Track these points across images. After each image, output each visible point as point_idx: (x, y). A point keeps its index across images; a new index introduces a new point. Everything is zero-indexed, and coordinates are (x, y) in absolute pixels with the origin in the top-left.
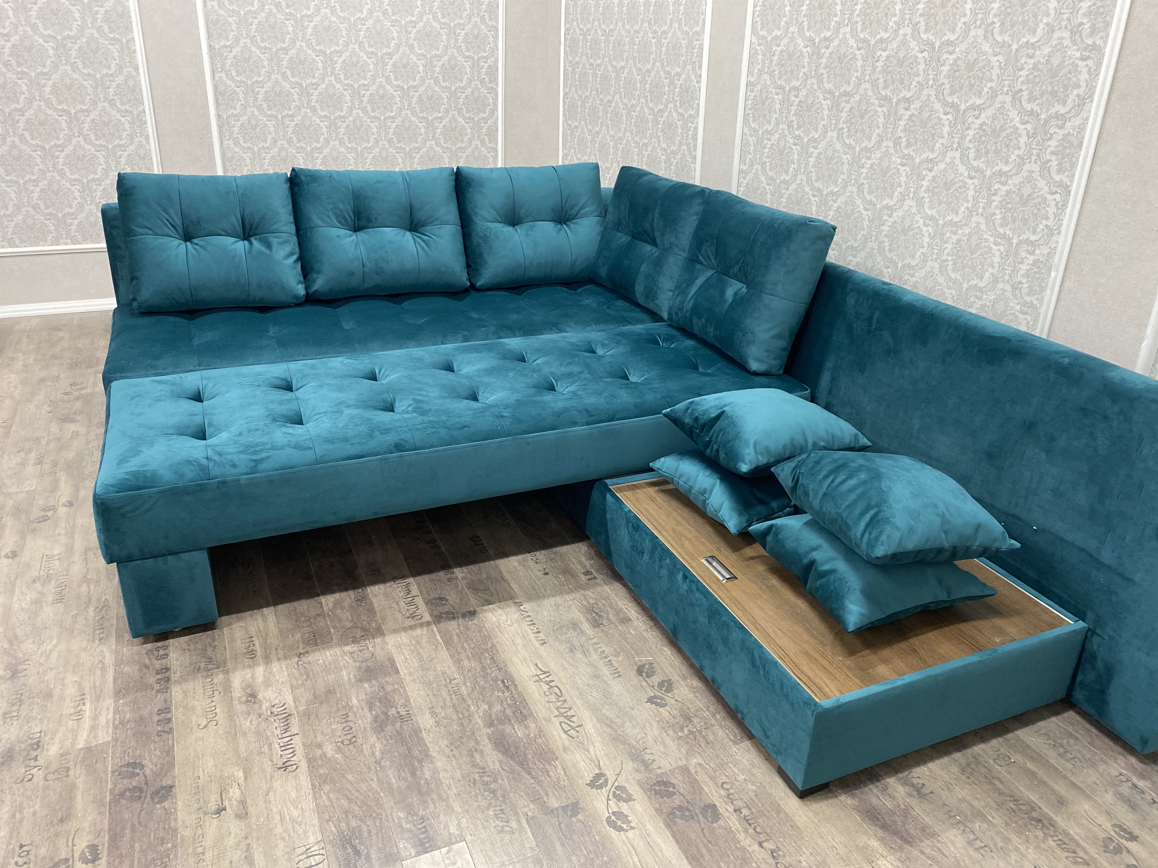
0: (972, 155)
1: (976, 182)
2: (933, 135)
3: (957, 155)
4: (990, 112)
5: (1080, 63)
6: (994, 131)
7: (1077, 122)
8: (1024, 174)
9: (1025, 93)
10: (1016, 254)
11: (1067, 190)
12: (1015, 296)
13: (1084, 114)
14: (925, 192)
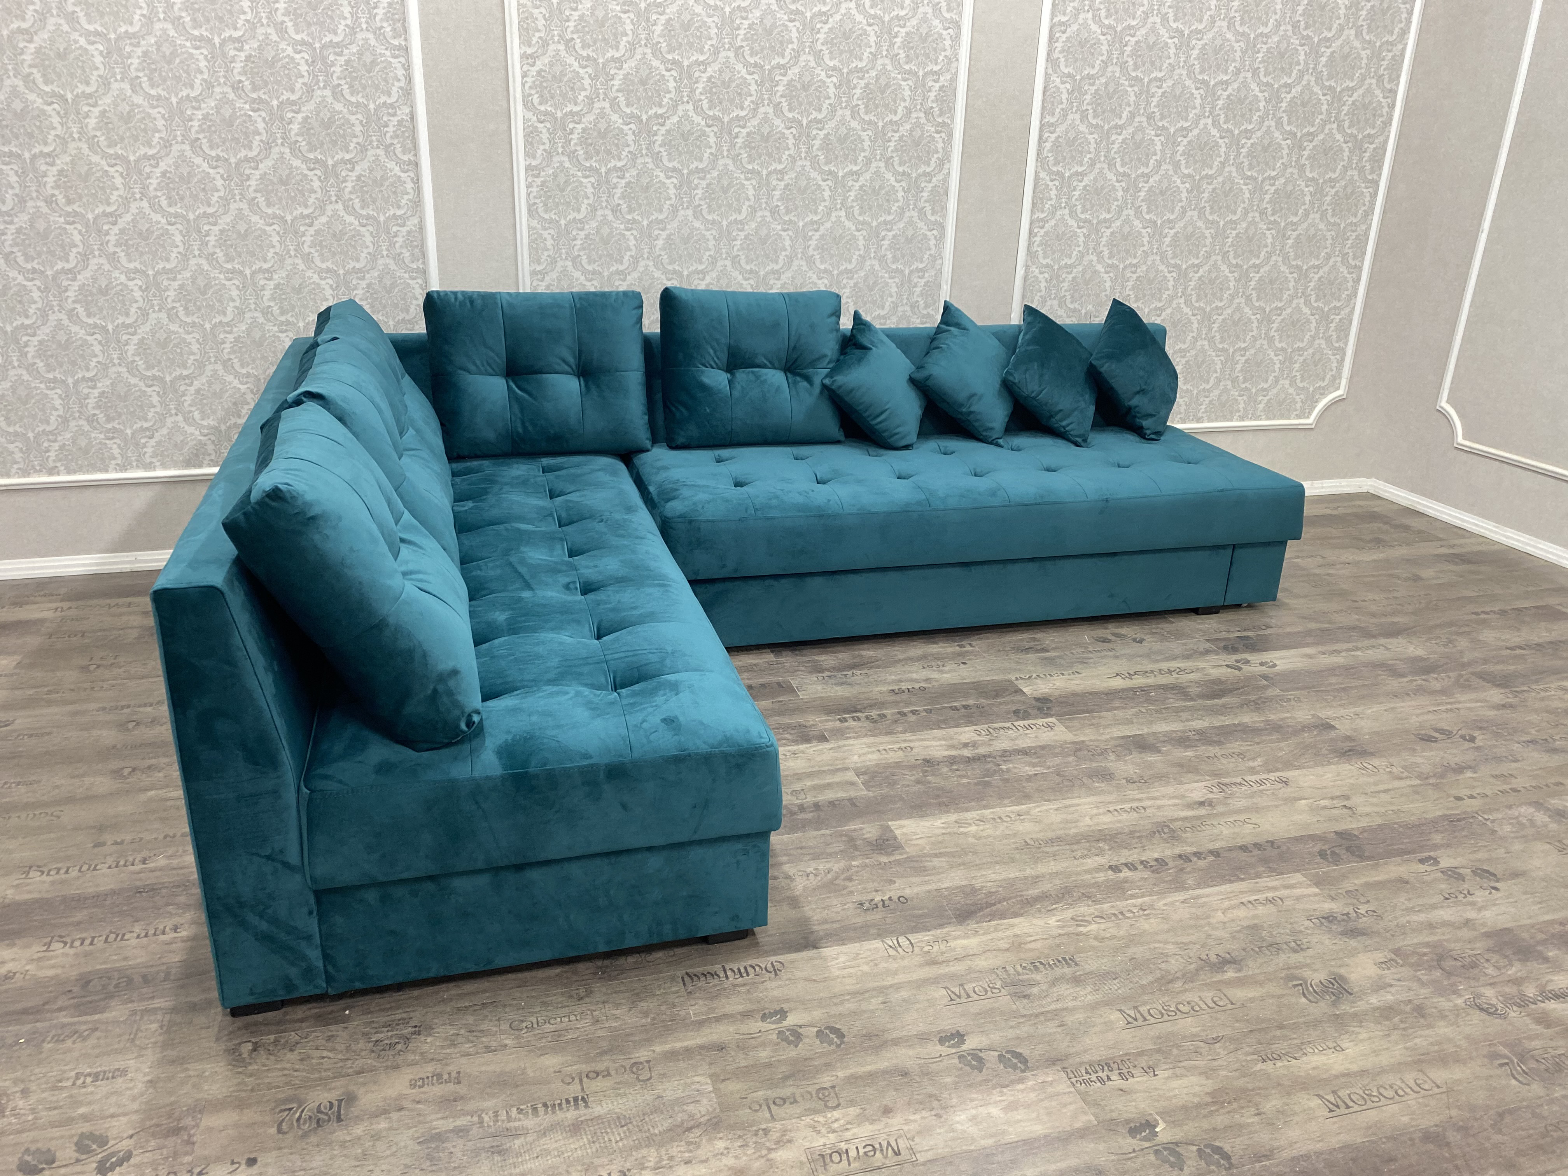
0: (856, 212)
1: (864, 233)
2: (814, 201)
3: (843, 213)
4: (868, 176)
5: (936, 135)
6: (874, 190)
7: (940, 177)
8: (905, 220)
9: (896, 159)
10: (910, 281)
11: (942, 227)
12: (914, 313)
13: (945, 171)
14: (814, 250)
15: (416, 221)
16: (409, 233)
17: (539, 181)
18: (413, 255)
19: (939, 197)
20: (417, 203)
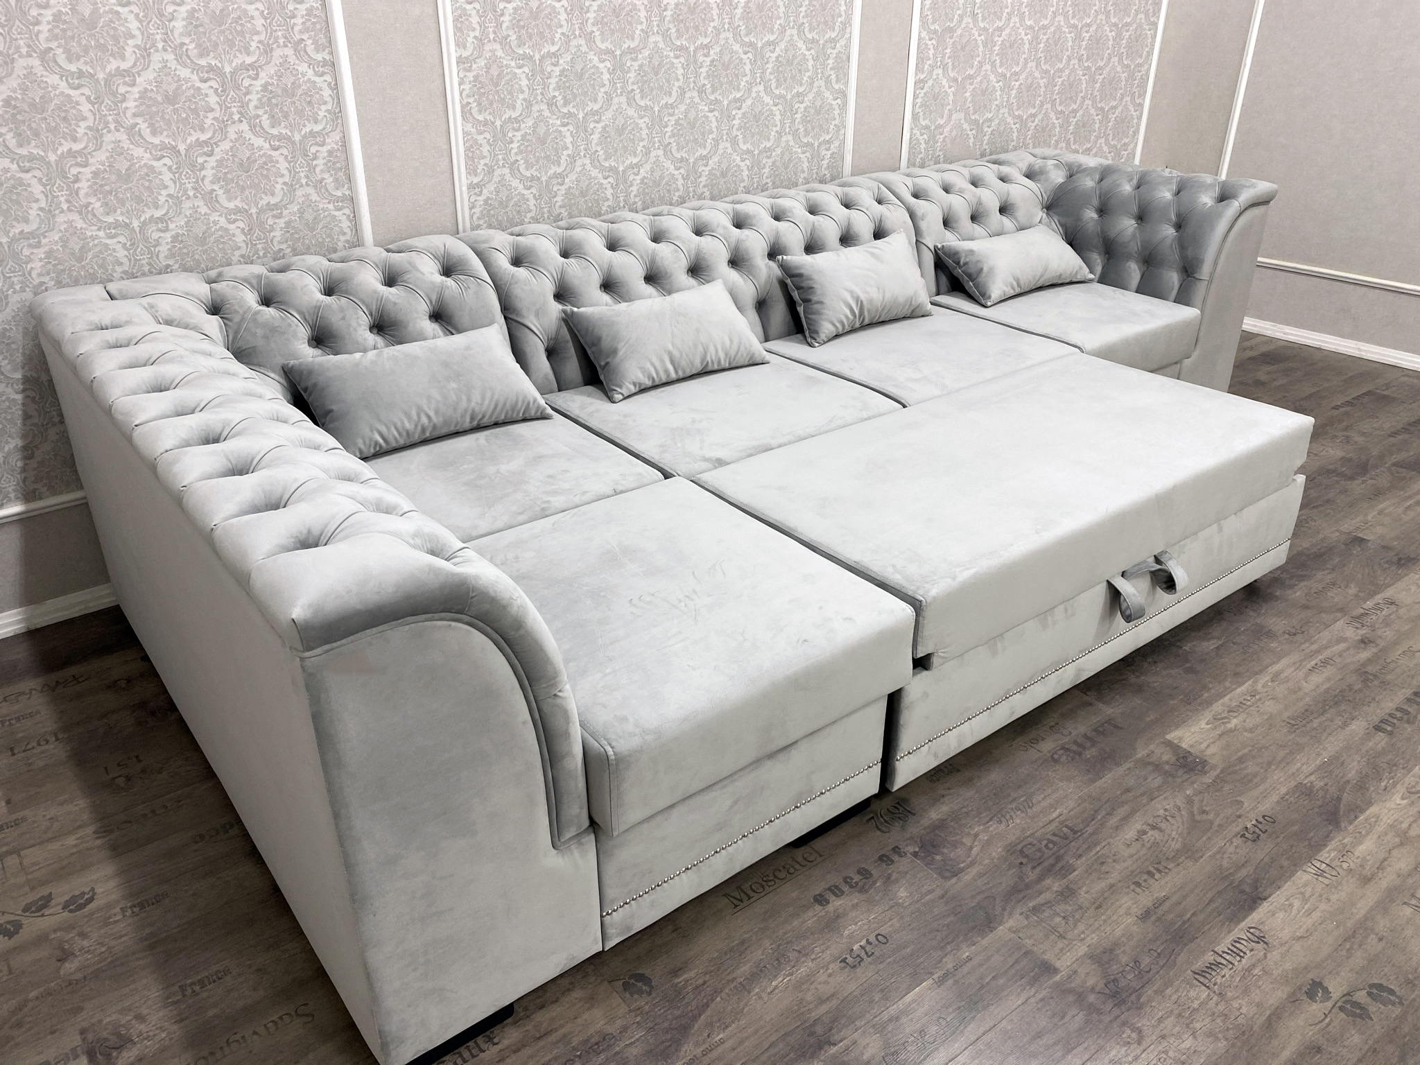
15: (336, 136)
16: (330, 153)
17: (470, 75)
18: (336, 180)
19: (843, 61)
20: (338, 114)
